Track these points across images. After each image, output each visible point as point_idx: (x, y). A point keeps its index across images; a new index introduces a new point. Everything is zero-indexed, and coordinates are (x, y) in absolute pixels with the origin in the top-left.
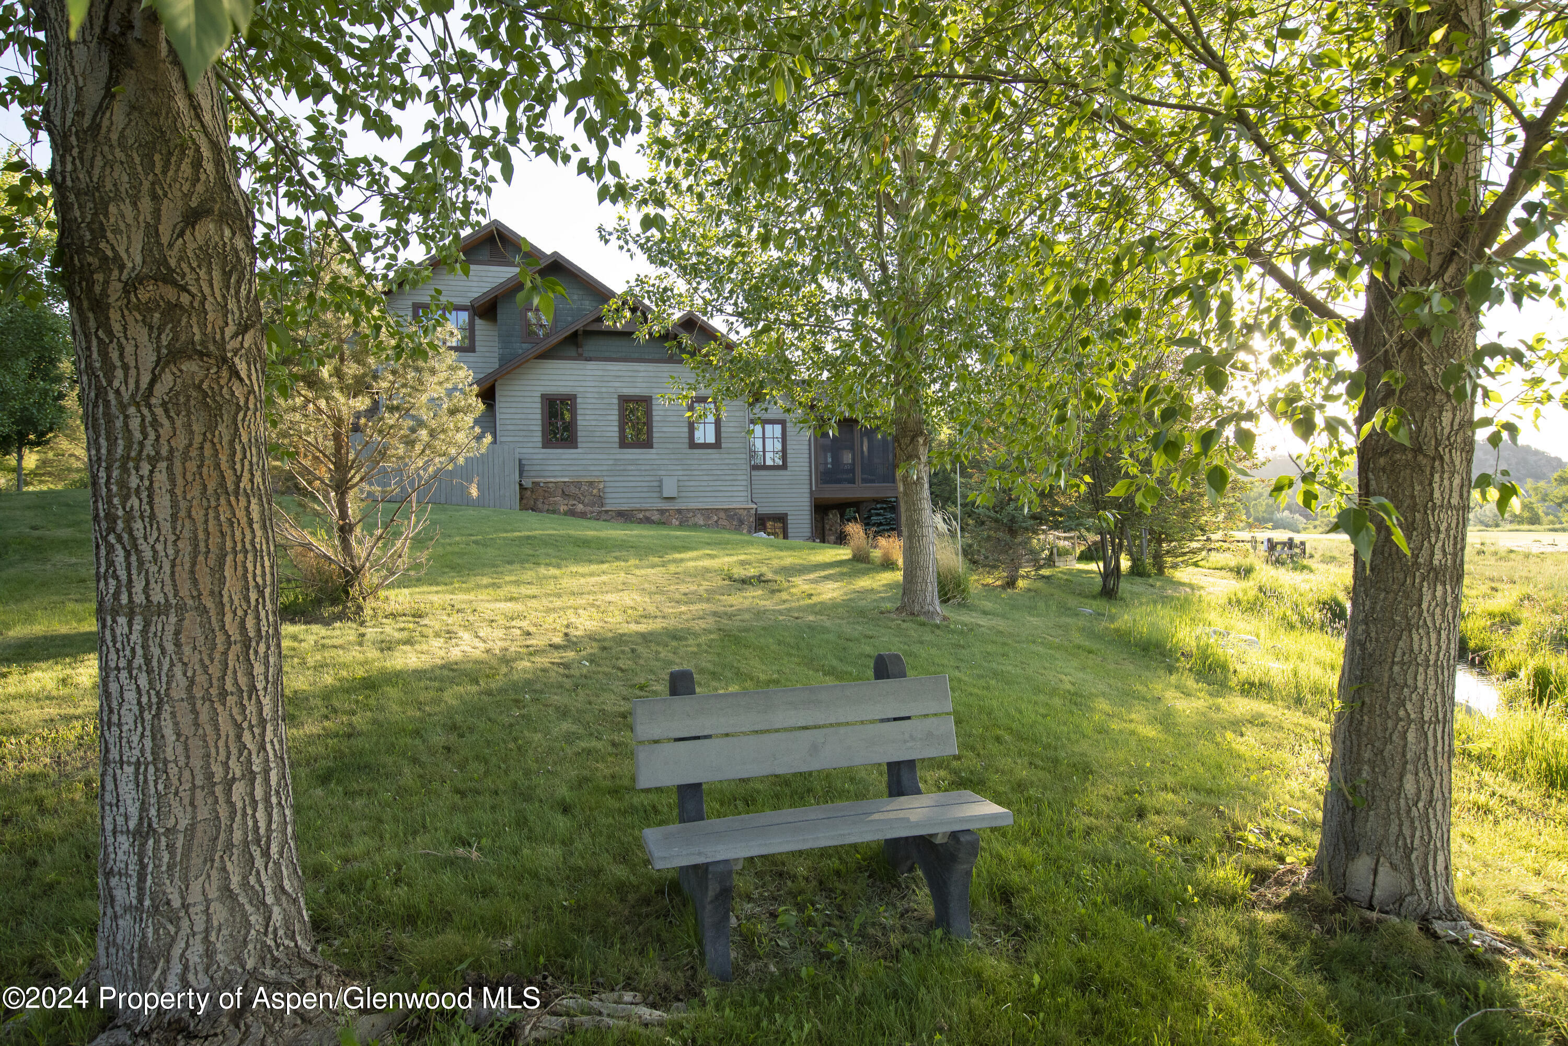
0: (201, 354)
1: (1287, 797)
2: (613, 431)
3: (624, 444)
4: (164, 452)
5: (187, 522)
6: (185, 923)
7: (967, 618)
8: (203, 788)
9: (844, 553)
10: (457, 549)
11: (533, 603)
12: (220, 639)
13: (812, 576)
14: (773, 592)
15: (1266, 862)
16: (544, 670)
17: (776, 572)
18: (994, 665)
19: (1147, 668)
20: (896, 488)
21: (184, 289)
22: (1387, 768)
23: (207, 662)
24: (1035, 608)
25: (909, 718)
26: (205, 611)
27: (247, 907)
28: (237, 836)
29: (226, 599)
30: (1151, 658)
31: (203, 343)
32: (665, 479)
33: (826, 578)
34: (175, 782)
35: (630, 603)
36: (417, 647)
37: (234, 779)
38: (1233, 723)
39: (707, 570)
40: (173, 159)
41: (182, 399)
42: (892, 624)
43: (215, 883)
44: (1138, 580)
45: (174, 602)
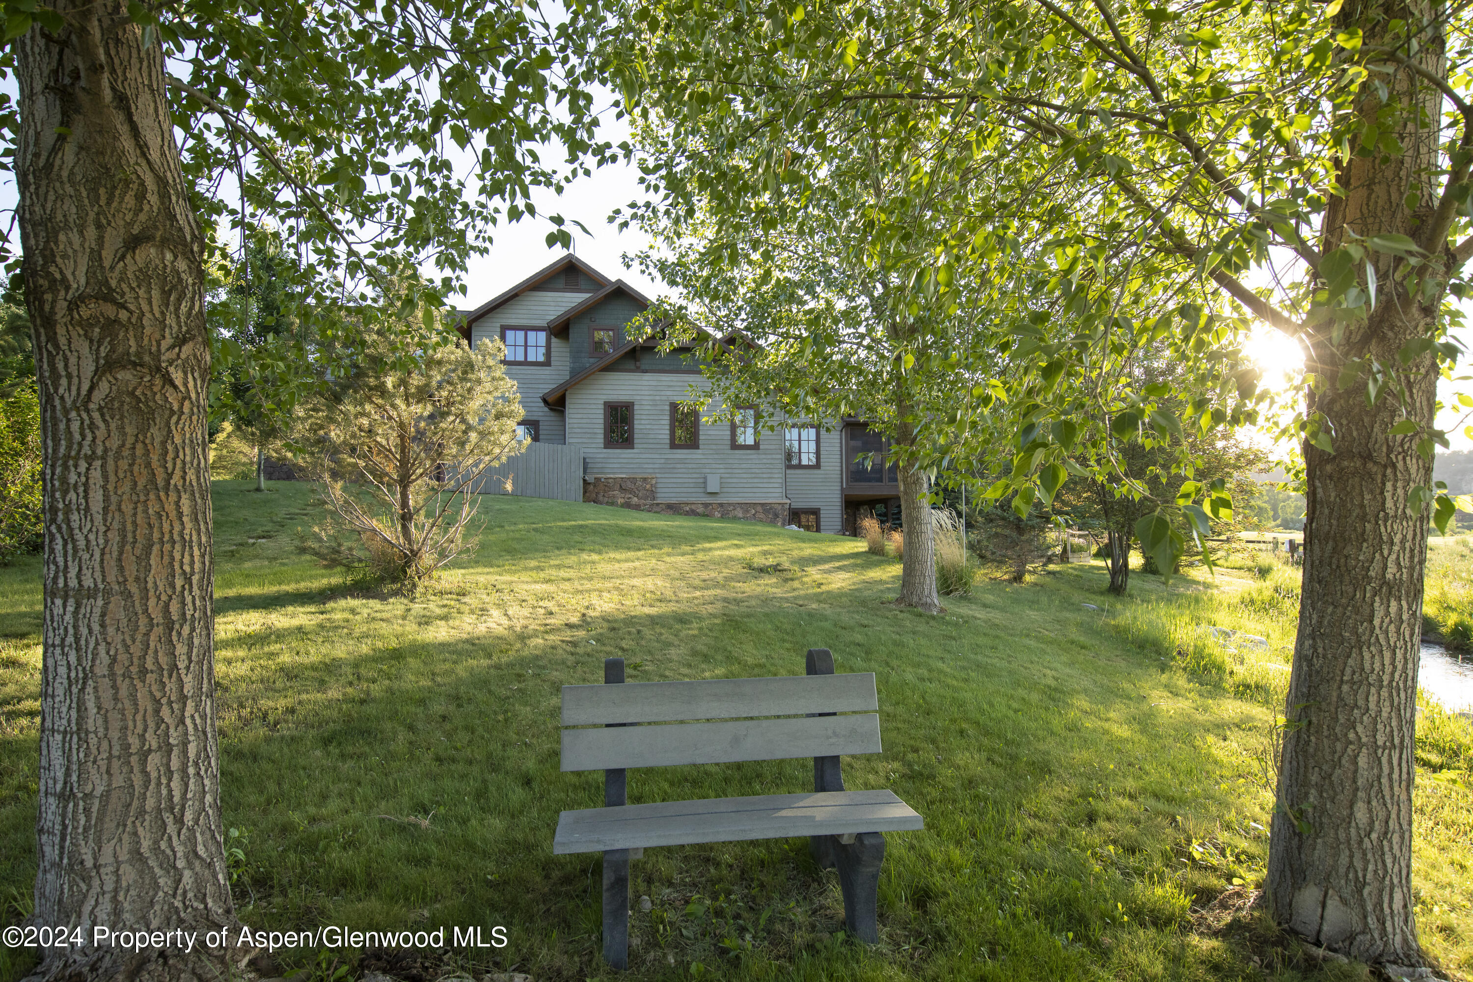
0: (135, 365)
1: (1257, 809)
2: (664, 433)
3: (673, 446)
4: (99, 452)
5: (117, 514)
6: (96, 882)
7: (965, 610)
8: (119, 758)
9: (861, 546)
10: (518, 535)
11: (567, 586)
12: (143, 621)
13: (827, 566)
14: (786, 580)
15: (1214, 881)
16: (553, 648)
17: (793, 562)
18: (979, 657)
19: (1140, 665)
20: (897, 487)
21: (123, 306)
22: (1336, 794)
23: (129, 642)
24: (1038, 602)
25: (834, 714)
26: (130, 595)
27: (157, 870)
28: (150, 803)
29: (150, 585)
30: (1145, 656)
31: (138, 354)
32: (709, 477)
33: (840, 568)
34: (94, 751)
35: (651, 587)
36: (451, 623)
37: (150, 750)
38: (1218, 726)
39: (731, 559)
40: (117, 192)
41: (116, 405)
42: (889, 615)
43: (126, 847)
44: (1151, 577)
45: (101, 587)
